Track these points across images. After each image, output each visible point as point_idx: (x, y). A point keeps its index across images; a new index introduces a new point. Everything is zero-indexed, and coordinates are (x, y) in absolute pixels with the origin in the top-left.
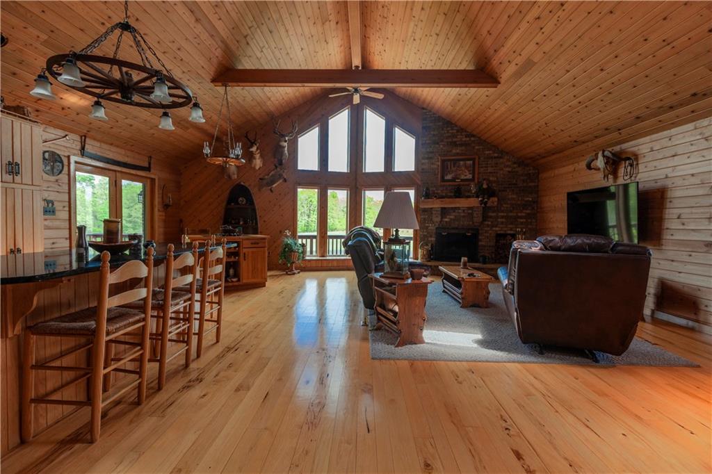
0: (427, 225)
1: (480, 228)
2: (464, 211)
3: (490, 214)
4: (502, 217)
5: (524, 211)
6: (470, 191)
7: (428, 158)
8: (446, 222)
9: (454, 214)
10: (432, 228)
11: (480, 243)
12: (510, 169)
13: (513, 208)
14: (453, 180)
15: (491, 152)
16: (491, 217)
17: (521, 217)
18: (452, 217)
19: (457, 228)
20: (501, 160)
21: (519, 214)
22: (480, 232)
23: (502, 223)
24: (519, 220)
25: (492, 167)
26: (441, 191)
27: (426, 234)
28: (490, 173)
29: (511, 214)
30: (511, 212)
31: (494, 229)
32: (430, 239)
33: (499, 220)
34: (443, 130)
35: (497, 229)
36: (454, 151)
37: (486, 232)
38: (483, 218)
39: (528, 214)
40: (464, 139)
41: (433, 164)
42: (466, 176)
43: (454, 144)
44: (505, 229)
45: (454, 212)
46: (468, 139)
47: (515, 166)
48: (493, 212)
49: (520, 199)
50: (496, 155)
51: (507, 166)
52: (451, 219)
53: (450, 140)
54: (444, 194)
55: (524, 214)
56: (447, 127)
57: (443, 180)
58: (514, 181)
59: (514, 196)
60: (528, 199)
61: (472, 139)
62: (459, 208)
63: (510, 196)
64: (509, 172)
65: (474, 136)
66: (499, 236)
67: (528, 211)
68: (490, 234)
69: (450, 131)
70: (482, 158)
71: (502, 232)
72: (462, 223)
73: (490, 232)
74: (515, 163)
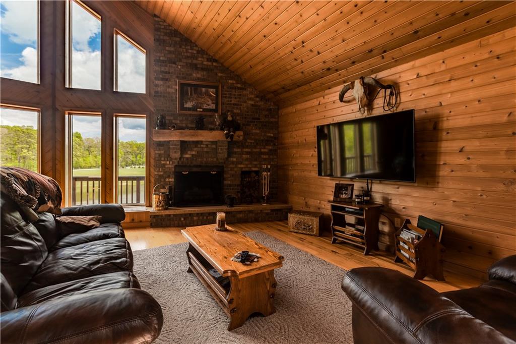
0: (163, 162)
1: (225, 166)
2: (207, 145)
3: (235, 150)
4: (247, 153)
5: (267, 147)
6: (213, 123)
7: (163, 79)
8: (187, 158)
9: (196, 149)
10: (170, 166)
11: (226, 182)
12: (253, 103)
13: (257, 144)
14: (194, 109)
15: (234, 82)
16: (236, 153)
17: (264, 153)
18: (194, 153)
19: (200, 166)
20: (245, 92)
21: (262, 150)
22: (225, 169)
23: (247, 159)
24: (262, 156)
25: (236, 98)
26: (180, 121)
27: (162, 173)
28: (234, 104)
29: (254, 150)
30: (255, 147)
31: (239, 166)
32: (167, 180)
33: (244, 156)
34: (180, 47)
35: (242, 166)
36: (194, 75)
37: (232, 169)
38: (228, 154)
39: (271, 150)
40: (205, 63)
41: (169, 87)
42: (208, 105)
43: (195, 67)
44: (251, 166)
45: (196, 146)
46: (210, 63)
47: (258, 99)
48: (238, 147)
49: (263, 134)
50: (239, 86)
51: (250, 99)
52: (193, 155)
53: (190, 61)
54: (184, 125)
55: (266, 150)
56: (186, 45)
57: (182, 108)
58: (257, 116)
59: (258, 132)
60: (269, 135)
61: (214, 64)
62: (201, 142)
63: (254, 131)
64: (252, 105)
65: (216, 61)
66: (245, 174)
67: (270, 148)
68: (236, 172)
69: (190, 51)
70: (225, 87)
71: (247, 169)
72: (205, 159)
73: (236, 169)
74: (257, 97)
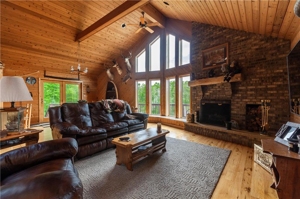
0: (196, 98)
1: (231, 100)
2: (219, 87)
3: (240, 88)
4: (251, 90)
5: (275, 83)
6: (221, 72)
7: (196, 53)
8: (207, 95)
9: (212, 89)
10: (199, 100)
11: (232, 112)
12: (257, 47)
13: (263, 81)
14: (211, 65)
15: (239, 37)
16: (241, 90)
17: (271, 89)
18: (211, 92)
19: (215, 100)
20: (249, 41)
21: (269, 86)
22: (232, 102)
23: (251, 95)
24: (269, 92)
25: (240, 49)
26: (204, 74)
27: (195, 104)
28: (239, 54)
29: (259, 87)
30: (260, 84)
31: (244, 100)
32: (198, 107)
33: (249, 92)
34: (204, 31)
35: (247, 100)
36: (211, 44)
37: (237, 103)
38: (233, 91)
39: (280, 85)
40: (218, 33)
41: (198, 57)
42: (220, 60)
43: (212, 39)
44: (255, 100)
45: (213, 88)
46: (221, 32)
47: (263, 42)
48: (243, 86)
49: (269, 72)
50: (244, 38)
51: (255, 45)
52: (210, 93)
53: (209, 37)
54: (206, 76)
55: (274, 86)
56: (207, 28)
57: (204, 66)
58: (263, 57)
59: (263, 70)
60: (278, 71)
61: (224, 31)
62: (215, 85)
63: (259, 71)
64: (257, 49)
65: (225, 28)
66: (249, 107)
67: (279, 83)
68: (241, 105)
69: (209, 31)
70: (232, 44)
71: (252, 103)
72: (218, 96)
73: (241, 103)
74: (262, 40)
